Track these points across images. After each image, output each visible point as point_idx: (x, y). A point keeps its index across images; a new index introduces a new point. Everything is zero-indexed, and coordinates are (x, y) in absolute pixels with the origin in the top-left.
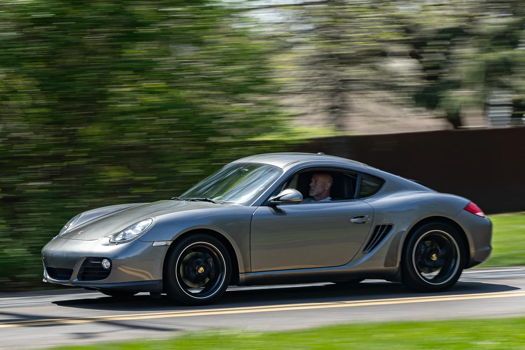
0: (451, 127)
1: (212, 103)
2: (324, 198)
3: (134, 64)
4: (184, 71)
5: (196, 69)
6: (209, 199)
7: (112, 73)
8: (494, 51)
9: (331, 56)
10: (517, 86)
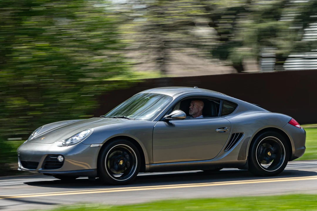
0: (235, 72)
1: (81, 56)
2: (199, 116)
3: (29, 31)
4: (62, 35)
5: (71, 34)
6: (125, 117)
7: (16, 36)
8: (265, 22)
9: (159, 25)
10: (280, 45)
